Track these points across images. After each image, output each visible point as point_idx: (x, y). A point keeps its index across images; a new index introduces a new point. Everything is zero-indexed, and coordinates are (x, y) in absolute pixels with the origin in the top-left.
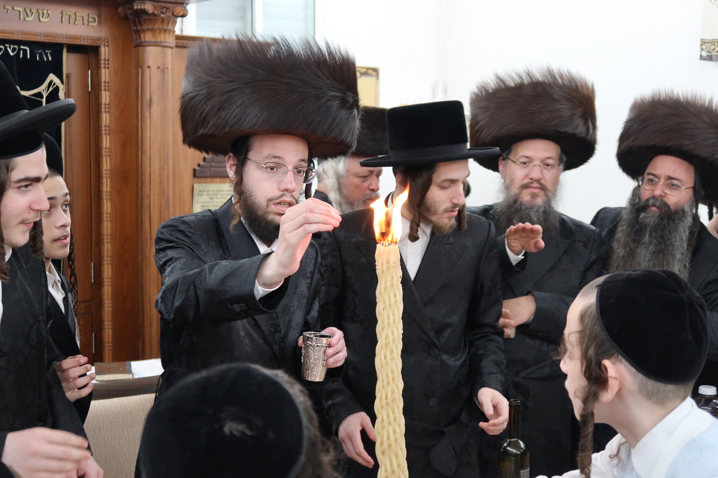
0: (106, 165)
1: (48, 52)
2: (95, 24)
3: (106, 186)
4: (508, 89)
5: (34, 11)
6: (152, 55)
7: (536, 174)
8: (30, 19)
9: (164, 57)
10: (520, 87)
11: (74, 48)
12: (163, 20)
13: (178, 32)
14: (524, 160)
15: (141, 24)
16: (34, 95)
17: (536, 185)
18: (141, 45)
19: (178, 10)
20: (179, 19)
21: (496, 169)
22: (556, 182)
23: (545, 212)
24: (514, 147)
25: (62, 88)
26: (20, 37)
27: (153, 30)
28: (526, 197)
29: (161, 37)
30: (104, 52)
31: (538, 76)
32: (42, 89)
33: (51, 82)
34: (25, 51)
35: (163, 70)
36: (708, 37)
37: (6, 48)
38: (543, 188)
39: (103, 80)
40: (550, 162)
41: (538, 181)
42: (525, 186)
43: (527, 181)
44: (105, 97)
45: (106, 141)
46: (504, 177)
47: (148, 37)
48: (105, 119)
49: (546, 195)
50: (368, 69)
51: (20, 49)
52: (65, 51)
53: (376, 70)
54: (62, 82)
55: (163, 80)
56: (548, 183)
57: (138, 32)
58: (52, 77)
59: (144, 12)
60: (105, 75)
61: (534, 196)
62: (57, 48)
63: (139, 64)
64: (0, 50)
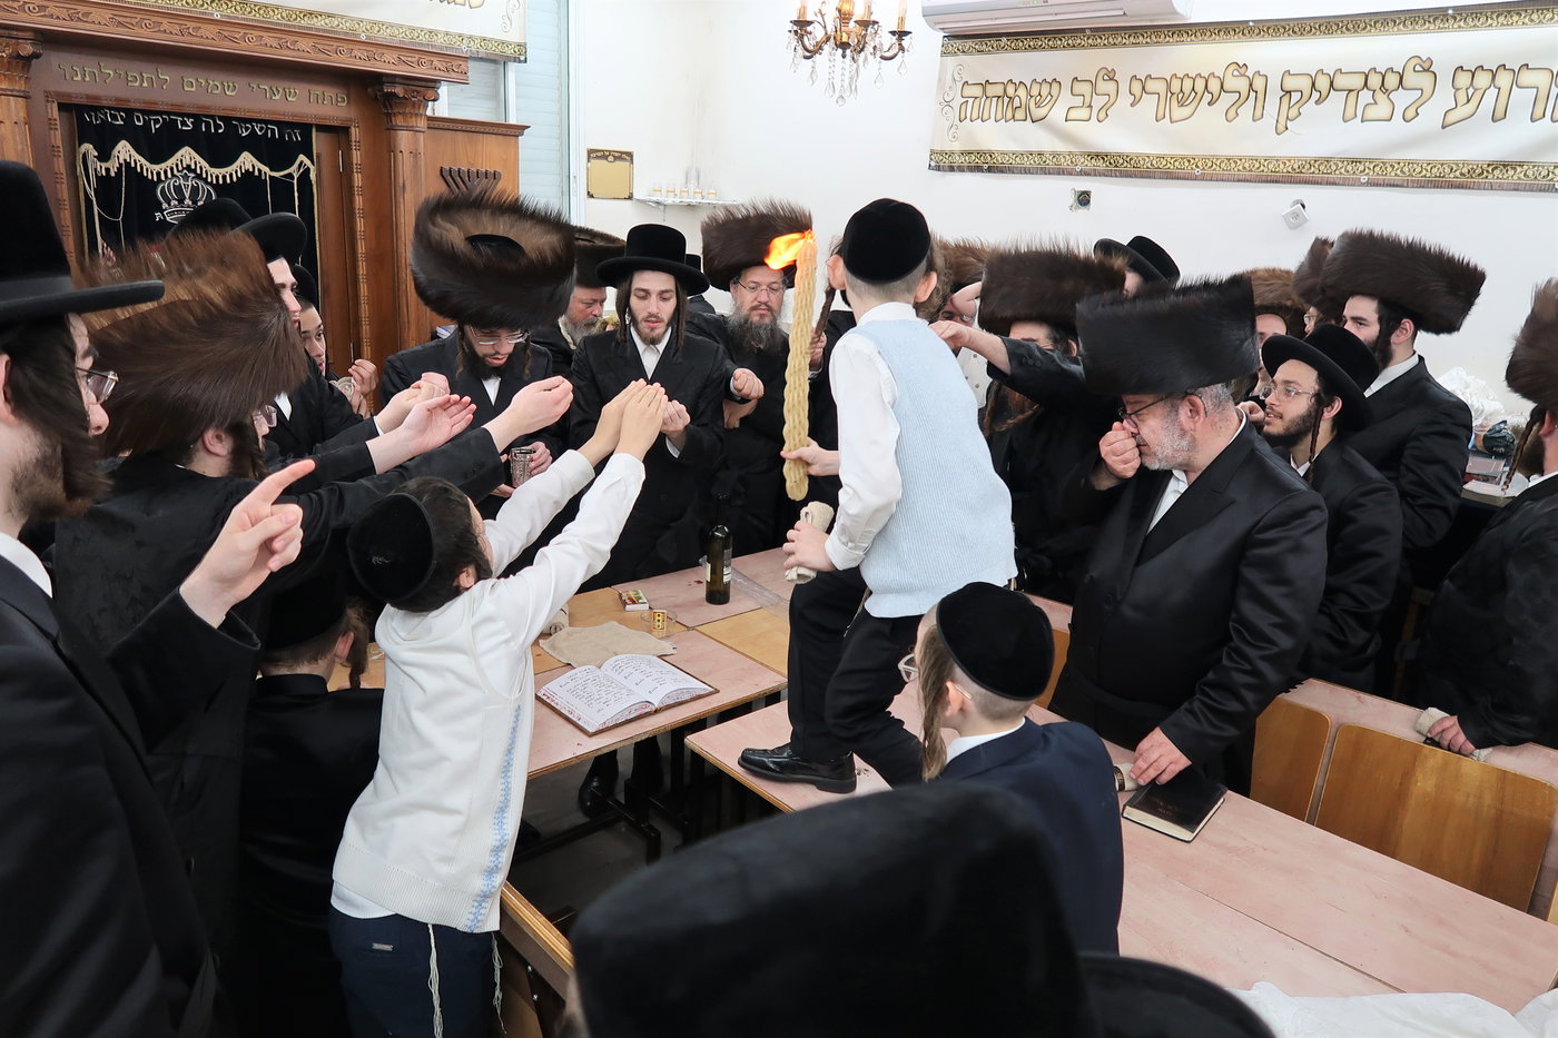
0: (361, 248)
1: (297, 131)
2: (344, 104)
3: (362, 269)
4: (736, 220)
5: (281, 90)
6: (404, 139)
7: (763, 298)
8: (277, 97)
9: (416, 141)
10: (747, 219)
11: (322, 128)
12: (414, 103)
13: (429, 113)
14: (753, 285)
15: (391, 107)
16: (284, 176)
17: (763, 307)
18: (393, 129)
19: (430, 94)
20: (430, 103)
21: (727, 289)
22: (781, 302)
23: (772, 330)
24: (743, 272)
25: (312, 168)
26: (267, 117)
27: (404, 114)
28: (755, 318)
29: (412, 122)
30: (355, 133)
31: (763, 209)
32: (293, 169)
33: (301, 162)
34: (273, 130)
35: (415, 154)
36: (938, 148)
37: (253, 127)
38: (770, 309)
39: (355, 162)
40: (775, 286)
41: (765, 304)
42: (754, 308)
43: (756, 303)
44: (358, 179)
45: (360, 225)
46: (735, 298)
47: (399, 121)
48: (359, 202)
49: (773, 315)
50: (622, 153)
51: (268, 128)
52: (314, 130)
53: (630, 155)
54: (313, 163)
55: (416, 166)
56: (774, 306)
57: (389, 115)
58: (302, 157)
59: (394, 95)
60: (356, 157)
61: (762, 316)
62: (305, 128)
63: (391, 149)
64: (247, 129)
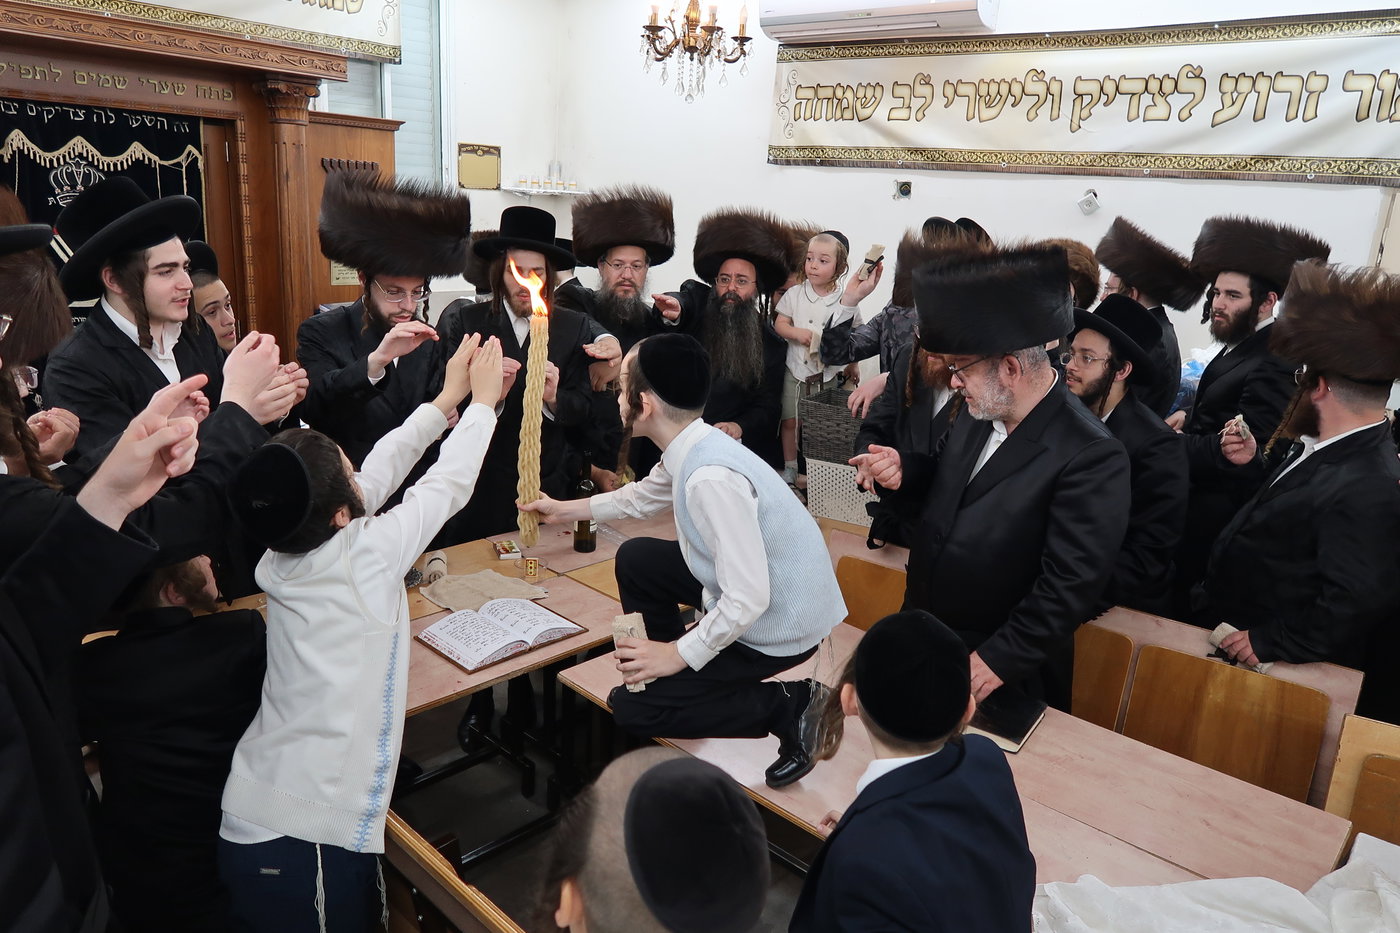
0: (247, 232)
1: (186, 124)
2: (230, 99)
3: (248, 251)
4: (602, 204)
5: (169, 85)
6: (287, 132)
7: (628, 274)
8: (166, 92)
9: (299, 134)
10: (612, 203)
11: (209, 121)
12: (296, 98)
13: (310, 108)
15: (275, 103)
16: (173, 165)
17: (627, 283)
18: (277, 122)
19: (311, 90)
20: (311, 99)
23: (635, 304)
24: (609, 251)
25: (200, 158)
26: (157, 110)
27: (287, 109)
28: (620, 293)
29: (295, 116)
30: (240, 126)
31: (626, 194)
32: (181, 158)
33: (190, 152)
34: (162, 123)
35: (297, 146)
36: (775, 144)
37: (143, 118)
38: (633, 285)
39: (241, 153)
40: (638, 263)
41: (629, 280)
42: (619, 284)
43: (620, 279)
44: (243, 169)
45: (246, 210)
46: (602, 274)
47: (283, 115)
48: (245, 189)
49: (636, 290)
50: (490, 147)
51: (157, 120)
52: (201, 122)
53: (498, 149)
54: (201, 153)
55: (299, 156)
56: (637, 280)
57: (273, 110)
58: (190, 148)
59: (278, 91)
60: (242, 147)
61: (626, 291)
62: (193, 121)
63: (275, 140)
64: (137, 121)
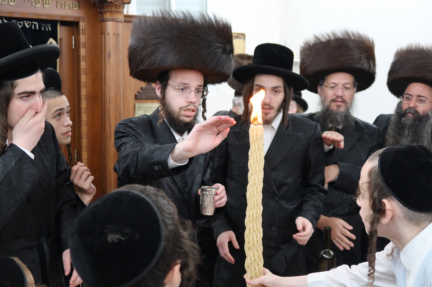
0: (84, 92)
1: (49, 25)
2: (77, 9)
3: (84, 105)
4: (322, 43)
5: (41, 1)
6: (110, 26)
7: (340, 93)
8: (38, 6)
9: (117, 27)
10: (329, 42)
11: (64, 23)
12: (116, 6)
13: (125, 13)
14: (332, 85)
15: (103, 8)
17: (339, 99)
18: (103, 21)
20: (126, 5)
21: (316, 92)
22: (352, 98)
23: (345, 116)
24: (326, 78)
26: (32, 17)
27: (111, 12)
29: (116, 16)
30: (82, 25)
31: (339, 35)
34: (35, 25)
35: (117, 35)
37: (24, 23)
38: (344, 101)
39: (81, 42)
40: (348, 86)
41: (341, 97)
43: (334, 97)
44: (83, 52)
45: (83, 78)
46: (321, 96)
47: (108, 16)
48: (83, 65)
49: (346, 106)
50: (239, 34)
51: (32, 24)
53: (243, 35)
55: (117, 42)
56: (347, 99)
57: (102, 13)
58: (51, 40)
60: (83, 39)
62: (54, 23)
63: (102, 32)
64: (20, 24)
